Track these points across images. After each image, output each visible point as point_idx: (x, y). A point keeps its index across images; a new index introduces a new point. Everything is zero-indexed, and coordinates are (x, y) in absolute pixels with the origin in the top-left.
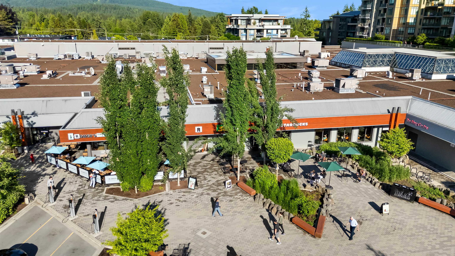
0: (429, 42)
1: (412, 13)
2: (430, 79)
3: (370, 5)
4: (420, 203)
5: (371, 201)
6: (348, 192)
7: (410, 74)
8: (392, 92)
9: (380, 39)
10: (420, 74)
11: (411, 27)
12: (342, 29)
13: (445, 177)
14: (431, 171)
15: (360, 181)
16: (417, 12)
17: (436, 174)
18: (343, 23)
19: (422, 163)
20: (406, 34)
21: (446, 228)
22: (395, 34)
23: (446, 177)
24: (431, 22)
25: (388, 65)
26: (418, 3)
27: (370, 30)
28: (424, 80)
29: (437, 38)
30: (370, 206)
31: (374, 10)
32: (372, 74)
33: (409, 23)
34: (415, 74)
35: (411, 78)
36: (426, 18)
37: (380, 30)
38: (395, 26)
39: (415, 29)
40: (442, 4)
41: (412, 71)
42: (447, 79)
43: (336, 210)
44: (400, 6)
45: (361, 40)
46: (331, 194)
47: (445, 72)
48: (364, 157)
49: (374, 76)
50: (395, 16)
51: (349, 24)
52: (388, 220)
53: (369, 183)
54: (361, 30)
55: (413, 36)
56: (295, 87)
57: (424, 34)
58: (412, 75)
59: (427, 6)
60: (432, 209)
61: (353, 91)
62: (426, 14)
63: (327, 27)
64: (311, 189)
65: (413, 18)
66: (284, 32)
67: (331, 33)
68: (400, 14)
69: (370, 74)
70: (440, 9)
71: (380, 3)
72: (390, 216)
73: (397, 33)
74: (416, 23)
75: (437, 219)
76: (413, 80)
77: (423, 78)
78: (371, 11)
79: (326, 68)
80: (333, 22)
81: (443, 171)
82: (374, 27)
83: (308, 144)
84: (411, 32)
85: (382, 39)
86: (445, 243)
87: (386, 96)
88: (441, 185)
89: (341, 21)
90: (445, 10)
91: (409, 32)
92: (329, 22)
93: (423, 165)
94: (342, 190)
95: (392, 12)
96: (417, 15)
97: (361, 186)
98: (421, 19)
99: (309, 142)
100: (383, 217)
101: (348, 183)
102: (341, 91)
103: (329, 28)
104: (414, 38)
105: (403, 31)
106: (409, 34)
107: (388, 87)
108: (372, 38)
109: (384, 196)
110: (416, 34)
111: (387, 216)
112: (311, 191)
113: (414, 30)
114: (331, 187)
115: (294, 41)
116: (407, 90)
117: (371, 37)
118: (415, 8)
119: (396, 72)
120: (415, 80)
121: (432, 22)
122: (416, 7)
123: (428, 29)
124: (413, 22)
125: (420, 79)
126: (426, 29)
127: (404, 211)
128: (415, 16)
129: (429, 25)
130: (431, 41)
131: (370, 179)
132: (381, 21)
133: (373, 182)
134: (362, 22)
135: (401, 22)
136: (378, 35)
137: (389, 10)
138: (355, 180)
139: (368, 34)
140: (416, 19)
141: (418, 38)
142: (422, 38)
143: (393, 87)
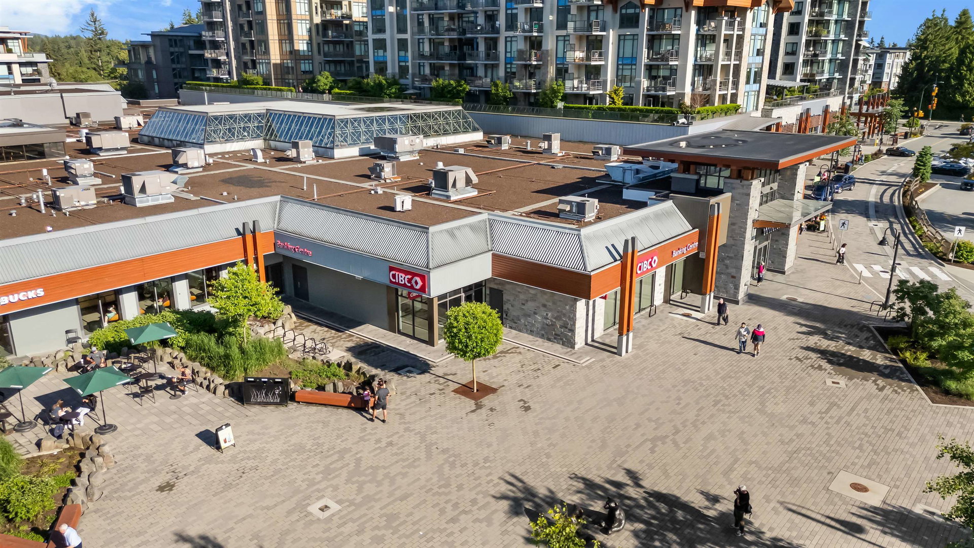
0: (339, 88)
1: (301, 31)
2: (333, 158)
3: (219, 14)
4: (299, 402)
5: (203, 429)
6: (153, 427)
7: (294, 151)
8: (255, 191)
9: (253, 84)
10: (311, 149)
11: (304, 60)
12: (178, 63)
13: (354, 339)
14: (333, 331)
15: (183, 392)
16: (310, 31)
17: (340, 336)
18: (177, 49)
19: (321, 320)
20: (299, 73)
21: (338, 437)
22: (279, 72)
23: (357, 338)
24: (338, 49)
25: (258, 136)
26: (307, 13)
27: (230, 63)
28: (320, 161)
29: (351, 79)
30: (200, 441)
31: (230, 24)
32: (227, 156)
33: (299, 50)
34: (301, 150)
35: (297, 160)
36: (328, 43)
37: (250, 65)
38: (275, 56)
39: (312, 63)
40: (349, 17)
41: (296, 146)
42: (360, 156)
43: (116, 478)
44: (275, 17)
45: (217, 86)
46: (104, 445)
47: (354, 144)
48: (195, 337)
49: (229, 161)
50: (270, 37)
51: (191, 52)
52: (233, 459)
53: (204, 391)
54: (215, 65)
55: (311, 76)
56: (24, 205)
57: (327, 73)
58: (298, 153)
59: (324, 19)
60: (320, 408)
61: (170, 198)
62: (325, 35)
63: (143, 59)
64: (57, 447)
65: (305, 42)
66: (29, 70)
67: (154, 72)
68: (280, 34)
69: (223, 158)
70: (347, 25)
71: (237, 9)
72: (237, 449)
73: (282, 71)
74: (311, 51)
75: (325, 424)
76: (301, 162)
77: (318, 155)
78: (223, 24)
79: (126, 152)
80: (154, 46)
81: (353, 327)
82: (238, 58)
83: (64, 338)
84: (307, 69)
85: (257, 84)
86: (332, 467)
87: (239, 200)
88: (345, 354)
89: (171, 46)
90: (357, 28)
91: (303, 69)
92: (145, 46)
93: (321, 325)
94: (139, 426)
95: (263, 28)
96: (310, 36)
97: (185, 403)
98: (319, 44)
99: (67, 332)
100: (224, 454)
101: (157, 404)
102: (141, 202)
103: (149, 62)
104: (313, 80)
105: (292, 68)
106: (305, 72)
107: (250, 180)
108: (238, 81)
109: (233, 410)
110: (316, 71)
111: (231, 452)
112: (55, 452)
113: (311, 65)
114: (111, 426)
115: (46, 92)
116: (283, 184)
117: (235, 79)
118: (303, 22)
119: (275, 150)
120: (305, 162)
121: (340, 49)
122: (306, 20)
123: (336, 62)
124: (305, 49)
125: (313, 159)
126: (332, 63)
127: (267, 429)
128: (307, 38)
129: (336, 56)
130: (342, 86)
131: (206, 383)
132: (248, 46)
133: (212, 386)
134: (211, 49)
135: (284, 49)
136: (250, 75)
137: (256, 23)
138: (173, 392)
139: (230, 73)
140: (310, 43)
141: (319, 80)
142: (325, 79)
143: (260, 180)
